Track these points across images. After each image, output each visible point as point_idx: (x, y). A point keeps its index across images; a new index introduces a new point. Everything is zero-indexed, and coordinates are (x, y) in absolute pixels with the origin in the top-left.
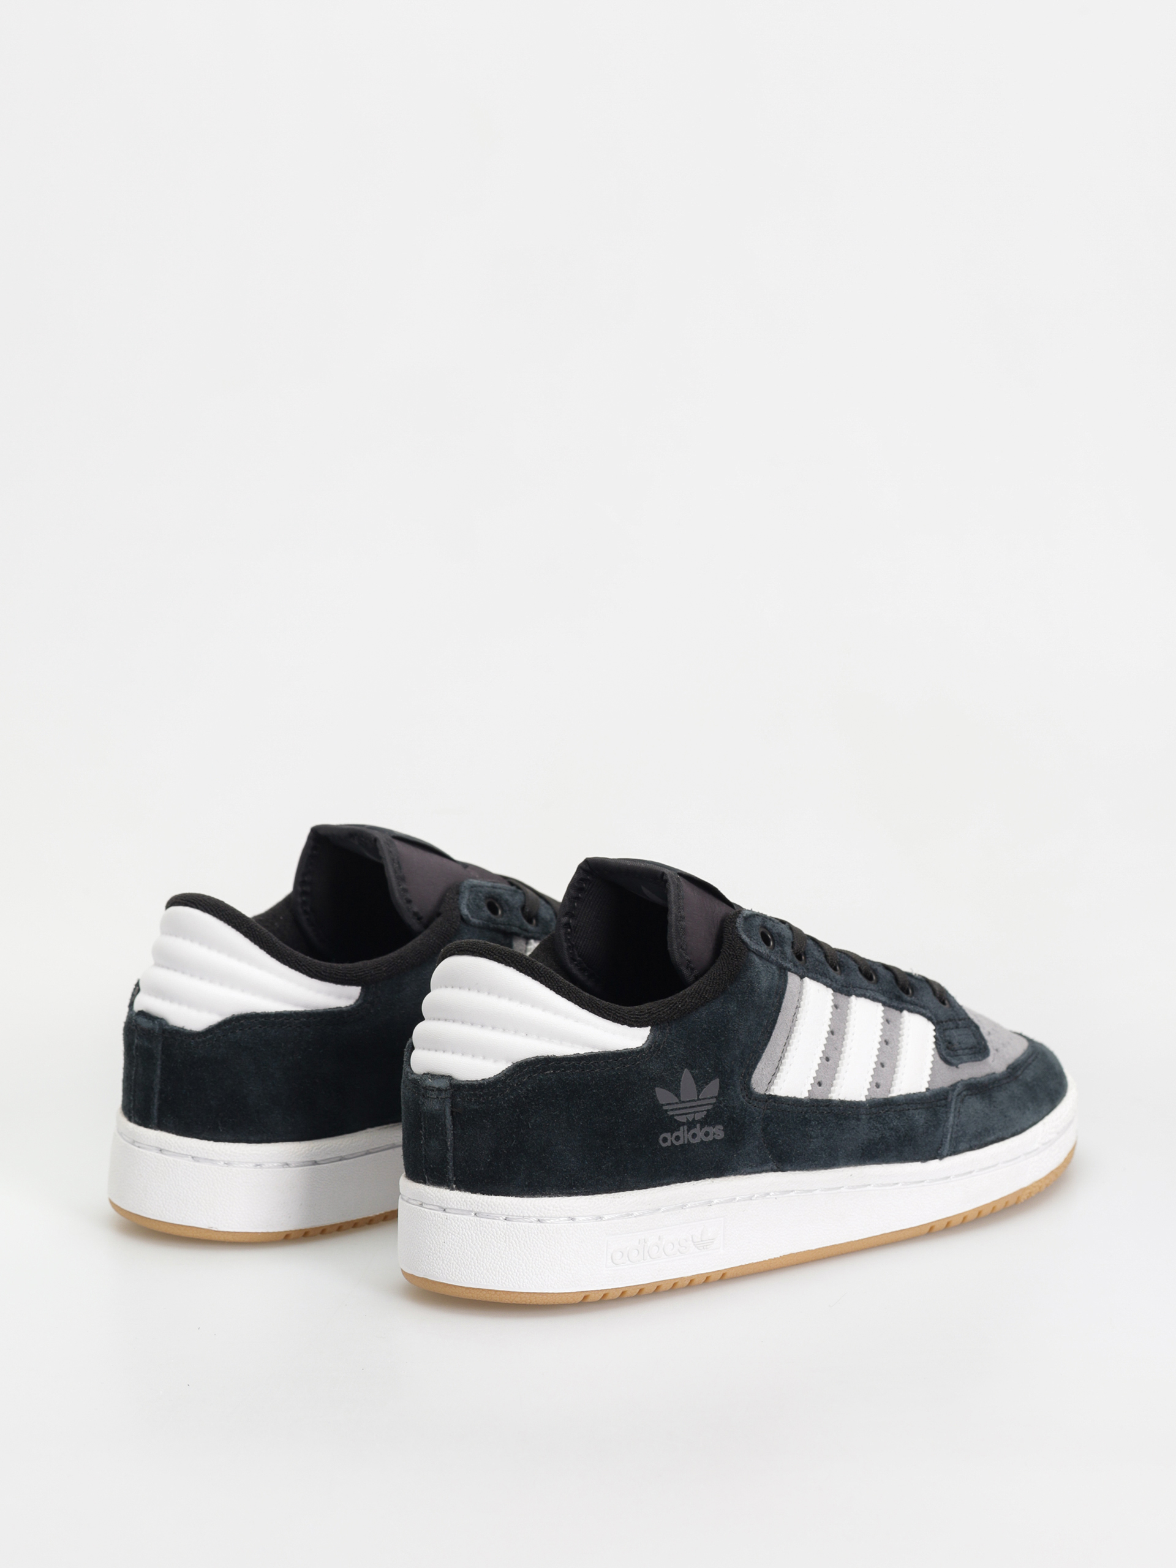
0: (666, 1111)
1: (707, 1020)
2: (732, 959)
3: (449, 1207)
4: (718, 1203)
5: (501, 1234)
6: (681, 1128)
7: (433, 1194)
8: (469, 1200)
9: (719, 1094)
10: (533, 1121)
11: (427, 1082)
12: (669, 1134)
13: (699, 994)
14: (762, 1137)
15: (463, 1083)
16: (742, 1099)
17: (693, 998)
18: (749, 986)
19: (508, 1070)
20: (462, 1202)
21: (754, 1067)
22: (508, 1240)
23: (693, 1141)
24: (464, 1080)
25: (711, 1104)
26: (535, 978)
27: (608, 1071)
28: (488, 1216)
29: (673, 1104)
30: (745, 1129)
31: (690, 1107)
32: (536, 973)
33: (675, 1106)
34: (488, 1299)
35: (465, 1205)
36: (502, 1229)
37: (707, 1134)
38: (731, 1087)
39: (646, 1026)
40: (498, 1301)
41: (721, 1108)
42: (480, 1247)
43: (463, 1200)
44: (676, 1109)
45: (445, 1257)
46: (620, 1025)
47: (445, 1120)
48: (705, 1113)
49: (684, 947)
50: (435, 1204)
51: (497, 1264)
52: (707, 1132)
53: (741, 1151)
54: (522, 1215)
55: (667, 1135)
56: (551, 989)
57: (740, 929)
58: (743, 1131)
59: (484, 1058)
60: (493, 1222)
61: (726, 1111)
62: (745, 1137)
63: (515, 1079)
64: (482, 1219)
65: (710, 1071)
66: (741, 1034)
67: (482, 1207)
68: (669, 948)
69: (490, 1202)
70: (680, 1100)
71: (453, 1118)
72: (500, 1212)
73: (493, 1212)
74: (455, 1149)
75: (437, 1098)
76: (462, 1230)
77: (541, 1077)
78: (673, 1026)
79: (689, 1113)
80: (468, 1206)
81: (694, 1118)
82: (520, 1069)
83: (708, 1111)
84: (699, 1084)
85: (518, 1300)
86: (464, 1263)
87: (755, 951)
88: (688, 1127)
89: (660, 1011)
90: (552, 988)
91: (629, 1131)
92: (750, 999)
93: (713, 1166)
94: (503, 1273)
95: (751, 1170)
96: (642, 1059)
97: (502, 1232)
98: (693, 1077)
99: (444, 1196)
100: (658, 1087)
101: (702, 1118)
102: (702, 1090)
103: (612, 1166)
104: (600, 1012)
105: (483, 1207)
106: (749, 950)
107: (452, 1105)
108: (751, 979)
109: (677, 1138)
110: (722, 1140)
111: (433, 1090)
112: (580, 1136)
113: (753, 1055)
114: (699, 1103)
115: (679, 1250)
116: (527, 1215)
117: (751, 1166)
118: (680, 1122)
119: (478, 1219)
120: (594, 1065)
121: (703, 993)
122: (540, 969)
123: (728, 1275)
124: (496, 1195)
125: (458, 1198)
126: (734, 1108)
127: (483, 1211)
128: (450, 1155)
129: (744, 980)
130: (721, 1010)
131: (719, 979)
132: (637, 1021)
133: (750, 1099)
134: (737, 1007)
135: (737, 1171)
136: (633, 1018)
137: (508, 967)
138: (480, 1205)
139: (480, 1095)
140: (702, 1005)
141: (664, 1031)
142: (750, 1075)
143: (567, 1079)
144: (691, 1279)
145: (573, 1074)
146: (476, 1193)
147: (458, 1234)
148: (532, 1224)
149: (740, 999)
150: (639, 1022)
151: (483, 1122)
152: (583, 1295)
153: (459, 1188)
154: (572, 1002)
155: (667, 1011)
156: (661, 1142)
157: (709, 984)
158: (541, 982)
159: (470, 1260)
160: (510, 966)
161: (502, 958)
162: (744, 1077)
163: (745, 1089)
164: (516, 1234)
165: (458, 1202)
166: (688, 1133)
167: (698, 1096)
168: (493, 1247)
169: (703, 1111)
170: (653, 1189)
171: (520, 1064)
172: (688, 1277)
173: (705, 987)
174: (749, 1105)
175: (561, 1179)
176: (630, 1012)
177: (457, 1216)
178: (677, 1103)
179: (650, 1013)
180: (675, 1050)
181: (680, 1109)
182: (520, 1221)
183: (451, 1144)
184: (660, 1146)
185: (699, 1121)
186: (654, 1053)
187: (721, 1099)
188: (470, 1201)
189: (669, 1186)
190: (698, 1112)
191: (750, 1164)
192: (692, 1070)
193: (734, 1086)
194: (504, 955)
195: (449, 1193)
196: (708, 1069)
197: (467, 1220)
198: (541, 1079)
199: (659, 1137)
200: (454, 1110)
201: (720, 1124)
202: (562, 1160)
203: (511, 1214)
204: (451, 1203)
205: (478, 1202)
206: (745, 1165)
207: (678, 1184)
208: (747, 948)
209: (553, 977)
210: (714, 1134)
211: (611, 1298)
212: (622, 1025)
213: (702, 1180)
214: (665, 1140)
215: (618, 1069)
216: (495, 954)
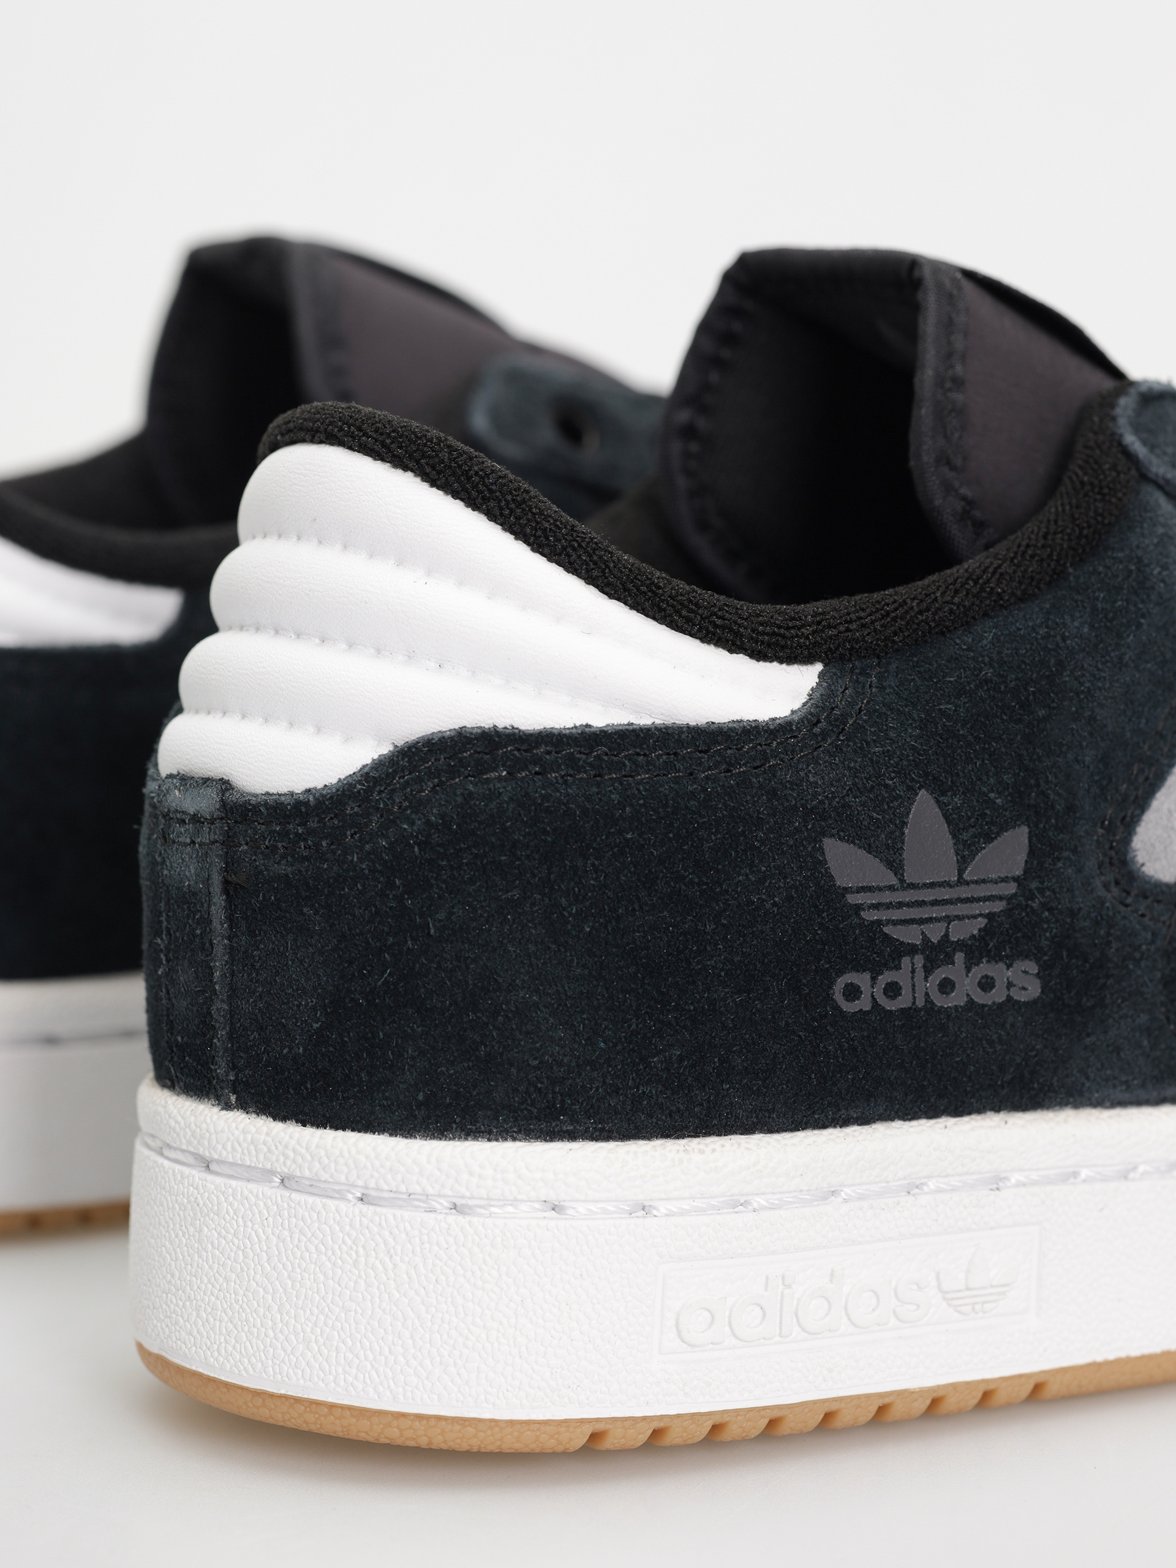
0: (858, 908)
1: (994, 656)
2: (1086, 495)
3: (216, 1156)
4: (1024, 1185)
5: (344, 1242)
6: (906, 961)
7: (180, 1119)
8: (262, 1137)
9: (1026, 872)
10: (441, 915)
11: (170, 798)
12: (867, 976)
13: (976, 582)
14: (1162, 1004)
15: (253, 801)
16: (1102, 892)
17: (956, 592)
18: (1131, 571)
19: (379, 764)
20: (245, 1145)
21: (1142, 803)
22: (363, 1260)
23: (941, 1001)
24: (259, 791)
25: (1000, 898)
26: (473, 503)
27: (676, 780)
28: (314, 1187)
29: (880, 889)
30: (1108, 977)
31: (935, 903)
32: (475, 487)
33: (887, 897)
34: (314, 1428)
35: (254, 1153)
36: (348, 1228)
37: (986, 984)
38: (1066, 854)
39: (806, 659)
40: (341, 1434)
41: (1033, 911)
42: (289, 1277)
43: (249, 1137)
44: (889, 906)
45: (203, 1300)
46: (722, 654)
47: (209, 906)
48: (982, 922)
49: (958, 462)
50: (184, 1147)
51: (333, 1328)
52: (987, 977)
53: (1093, 1039)
54: (403, 1188)
55: (862, 979)
56: (517, 538)
57: (1122, 421)
58: (1102, 981)
59: (319, 730)
60: (324, 1206)
61: (1048, 922)
62: (1108, 1001)
63: (393, 791)
64: (294, 1195)
65: (998, 801)
66: (1101, 706)
67: (294, 1161)
68: (912, 463)
69: (317, 1146)
70: (902, 881)
71: (229, 899)
72: (343, 1179)
73: (324, 1176)
74: (233, 991)
75: (193, 842)
76: (245, 1226)
77: (471, 787)
78: (893, 667)
79: (930, 920)
80: (261, 1157)
81: (946, 935)
82: (409, 762)
83: (990, 916)
84: (965, 836)
85: (393, 1434)
86: (247, 1321)
87: (1161, 482)
88: (927, 958)
89: (851, 622)
90: (520, 534)
91: (737, 959)
92: (1132, 608)
93: (1008, 1077)
94: (350, 1356)
95: (1126, 1096)
96: (786, 752)
97: (349, 1235)
98: (946, 816)
99: (204, 1126)
100: (832, 836)
101: (973, 937)
102: (973, 855)
103: (681, 1059)
104: (661, 610)
105: (300, 1160)
106: (1145, 477)
107: (227, 863)
108: (1140, 553)
109: (893, 990)
110: (1035, 1002)
111: (183, 821)
112: (584, 966)
113: (1142, 771)
114: (964, 892)
115: (894, 1312)
116: (418, 1189)
117: (1126, 1083)
118: (902, 943)
119: (287, 1193)
120: (635, 763)
121: (988, 581)
122: (487, 476)
123: (1053, 1389)
124: (337, 1128)
125: (236, 1132)
126: (1073, 913)
127: (298, 1174)
128: (220, 1007)
129: (1120, 555)
130: (1042, 631)
131: (1043, 546)
132: (777, 644)
133: (1128, 893)
134: (1092, 627)
135: (1081, 1094)
136: (764, 633)
137: (399, 472)
138: (292, 1155)
139: (297, 834)
140: (986, 615)
141: (861, 679)
142: (1130, 824)
143: (545, 798)
144: (935, 1395)
145: (565, 782)
146: (284, 1119)
147: (235, 1235)
148: (432, 1215)
149: (1100, 605)
150: (783, 647)
151: (304, 914)
152: (588, 1430)
153: (243, 1105)
154: (579, 576)
155: (873, 622)
156: (839, 997)
157: (1012, 560)
158: (492, 517)
159: (262, 1310)
160: (405, 468)
161: (384, 445)
162: (1110, 830)
163: (1111, 864)
164: (385, 1243)
165: (237, 1145)
166: (926, 979)
167: (961, 872)
168: (322, 1278)
169: (975, 917)
170: (816, 1132)
171: (410, 748)
172: (922, 1392)
173: (1000, 566)
174: (1122, 908)
175: (522, 1088)
176: (758, 616)
177: (234, 1183)
178: (891, 888)
179: (819, 623)
180: (892, 734)
181: (900, 905)
182: (401, 1207)
183: (223, 976)
184: (837, 1008)
185: (961, 945)
186: (824, 739)
187: (1034, 885)
188: (264, 1143)
189: (866, 1127)
190: (959, 918)
191: (1124, 1078)
192: (944, 793)
193: (1075, 851)
194: (389, 435)
195: (215, 1117)
196: (992, 795)
197: (257, 1196)
198: (471, 794)
199: (832, 982)
200: (232, 878)
201: (1027, 957)
202: (527, 1033)
203: (372, 1185)
204: (220, 1147)
205: (286, 1147)
206: (1107, 1080)
207: (898, 1124)
208: (1138, 469)
209: (524, 501)
210: (1010, 985)
211: (678, 1441)
212: (731, 651)
213: (974, 1116)
214: (852, 992)
215: (707, 778)
216: (365, 434)
